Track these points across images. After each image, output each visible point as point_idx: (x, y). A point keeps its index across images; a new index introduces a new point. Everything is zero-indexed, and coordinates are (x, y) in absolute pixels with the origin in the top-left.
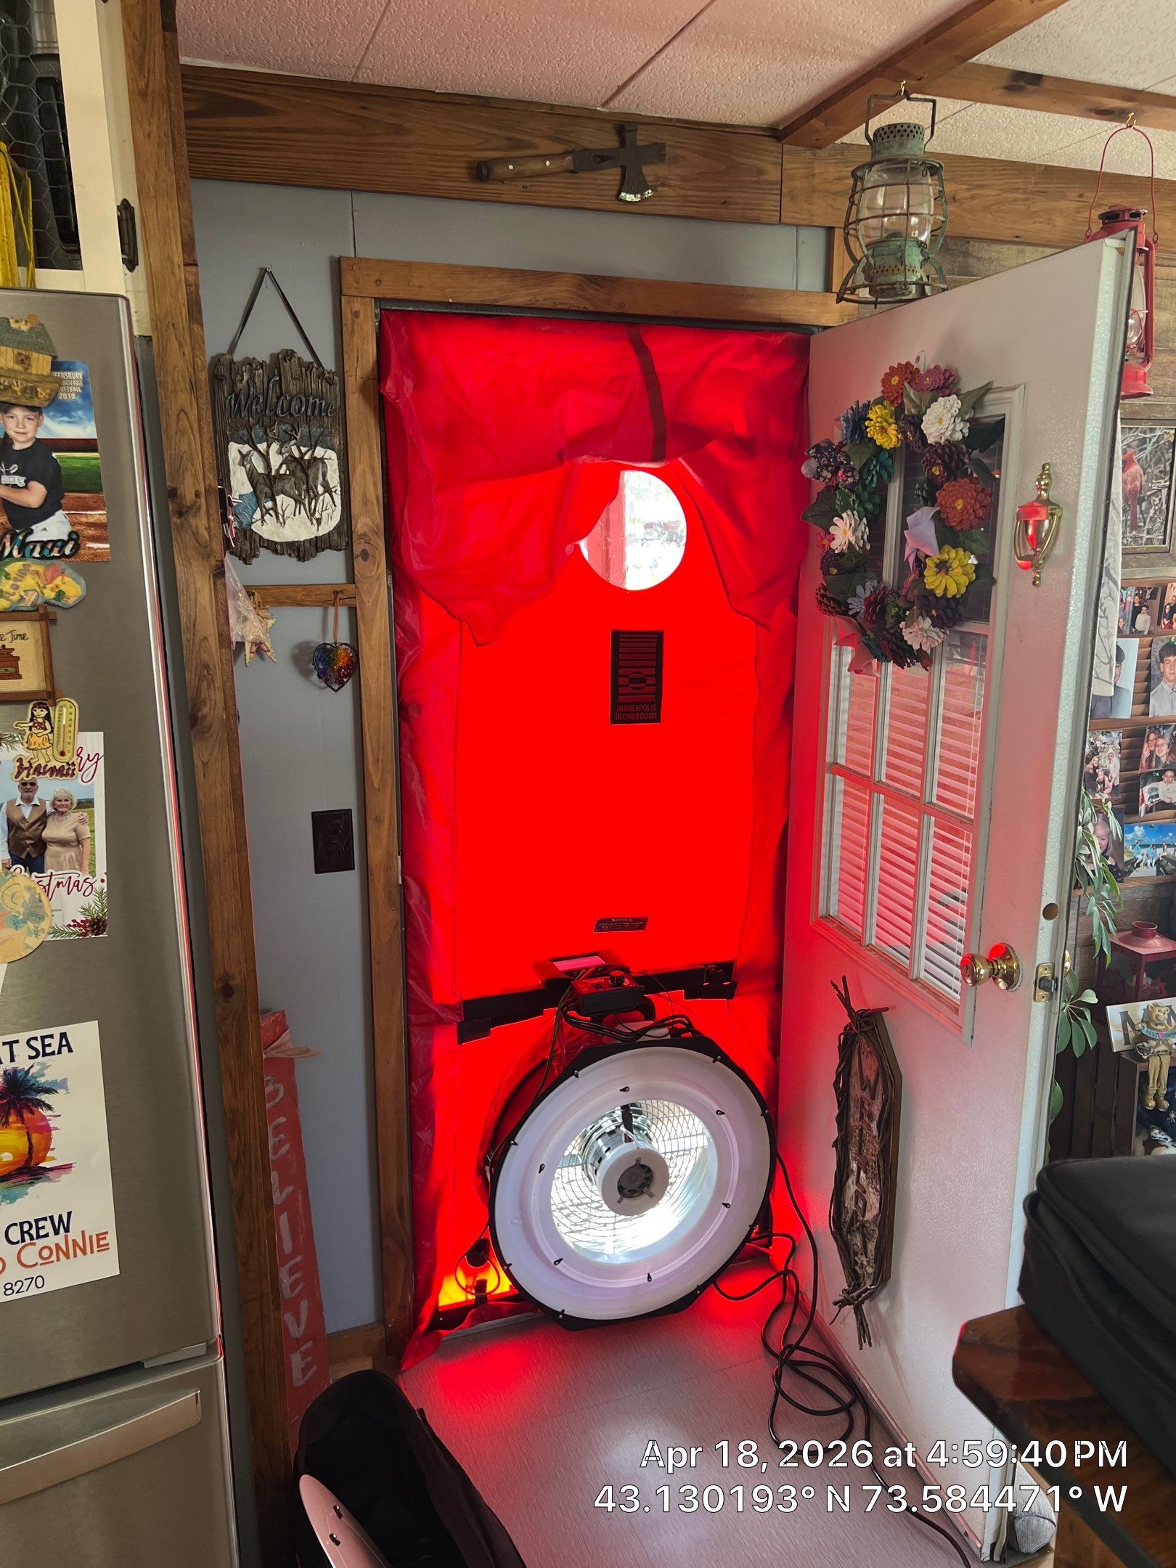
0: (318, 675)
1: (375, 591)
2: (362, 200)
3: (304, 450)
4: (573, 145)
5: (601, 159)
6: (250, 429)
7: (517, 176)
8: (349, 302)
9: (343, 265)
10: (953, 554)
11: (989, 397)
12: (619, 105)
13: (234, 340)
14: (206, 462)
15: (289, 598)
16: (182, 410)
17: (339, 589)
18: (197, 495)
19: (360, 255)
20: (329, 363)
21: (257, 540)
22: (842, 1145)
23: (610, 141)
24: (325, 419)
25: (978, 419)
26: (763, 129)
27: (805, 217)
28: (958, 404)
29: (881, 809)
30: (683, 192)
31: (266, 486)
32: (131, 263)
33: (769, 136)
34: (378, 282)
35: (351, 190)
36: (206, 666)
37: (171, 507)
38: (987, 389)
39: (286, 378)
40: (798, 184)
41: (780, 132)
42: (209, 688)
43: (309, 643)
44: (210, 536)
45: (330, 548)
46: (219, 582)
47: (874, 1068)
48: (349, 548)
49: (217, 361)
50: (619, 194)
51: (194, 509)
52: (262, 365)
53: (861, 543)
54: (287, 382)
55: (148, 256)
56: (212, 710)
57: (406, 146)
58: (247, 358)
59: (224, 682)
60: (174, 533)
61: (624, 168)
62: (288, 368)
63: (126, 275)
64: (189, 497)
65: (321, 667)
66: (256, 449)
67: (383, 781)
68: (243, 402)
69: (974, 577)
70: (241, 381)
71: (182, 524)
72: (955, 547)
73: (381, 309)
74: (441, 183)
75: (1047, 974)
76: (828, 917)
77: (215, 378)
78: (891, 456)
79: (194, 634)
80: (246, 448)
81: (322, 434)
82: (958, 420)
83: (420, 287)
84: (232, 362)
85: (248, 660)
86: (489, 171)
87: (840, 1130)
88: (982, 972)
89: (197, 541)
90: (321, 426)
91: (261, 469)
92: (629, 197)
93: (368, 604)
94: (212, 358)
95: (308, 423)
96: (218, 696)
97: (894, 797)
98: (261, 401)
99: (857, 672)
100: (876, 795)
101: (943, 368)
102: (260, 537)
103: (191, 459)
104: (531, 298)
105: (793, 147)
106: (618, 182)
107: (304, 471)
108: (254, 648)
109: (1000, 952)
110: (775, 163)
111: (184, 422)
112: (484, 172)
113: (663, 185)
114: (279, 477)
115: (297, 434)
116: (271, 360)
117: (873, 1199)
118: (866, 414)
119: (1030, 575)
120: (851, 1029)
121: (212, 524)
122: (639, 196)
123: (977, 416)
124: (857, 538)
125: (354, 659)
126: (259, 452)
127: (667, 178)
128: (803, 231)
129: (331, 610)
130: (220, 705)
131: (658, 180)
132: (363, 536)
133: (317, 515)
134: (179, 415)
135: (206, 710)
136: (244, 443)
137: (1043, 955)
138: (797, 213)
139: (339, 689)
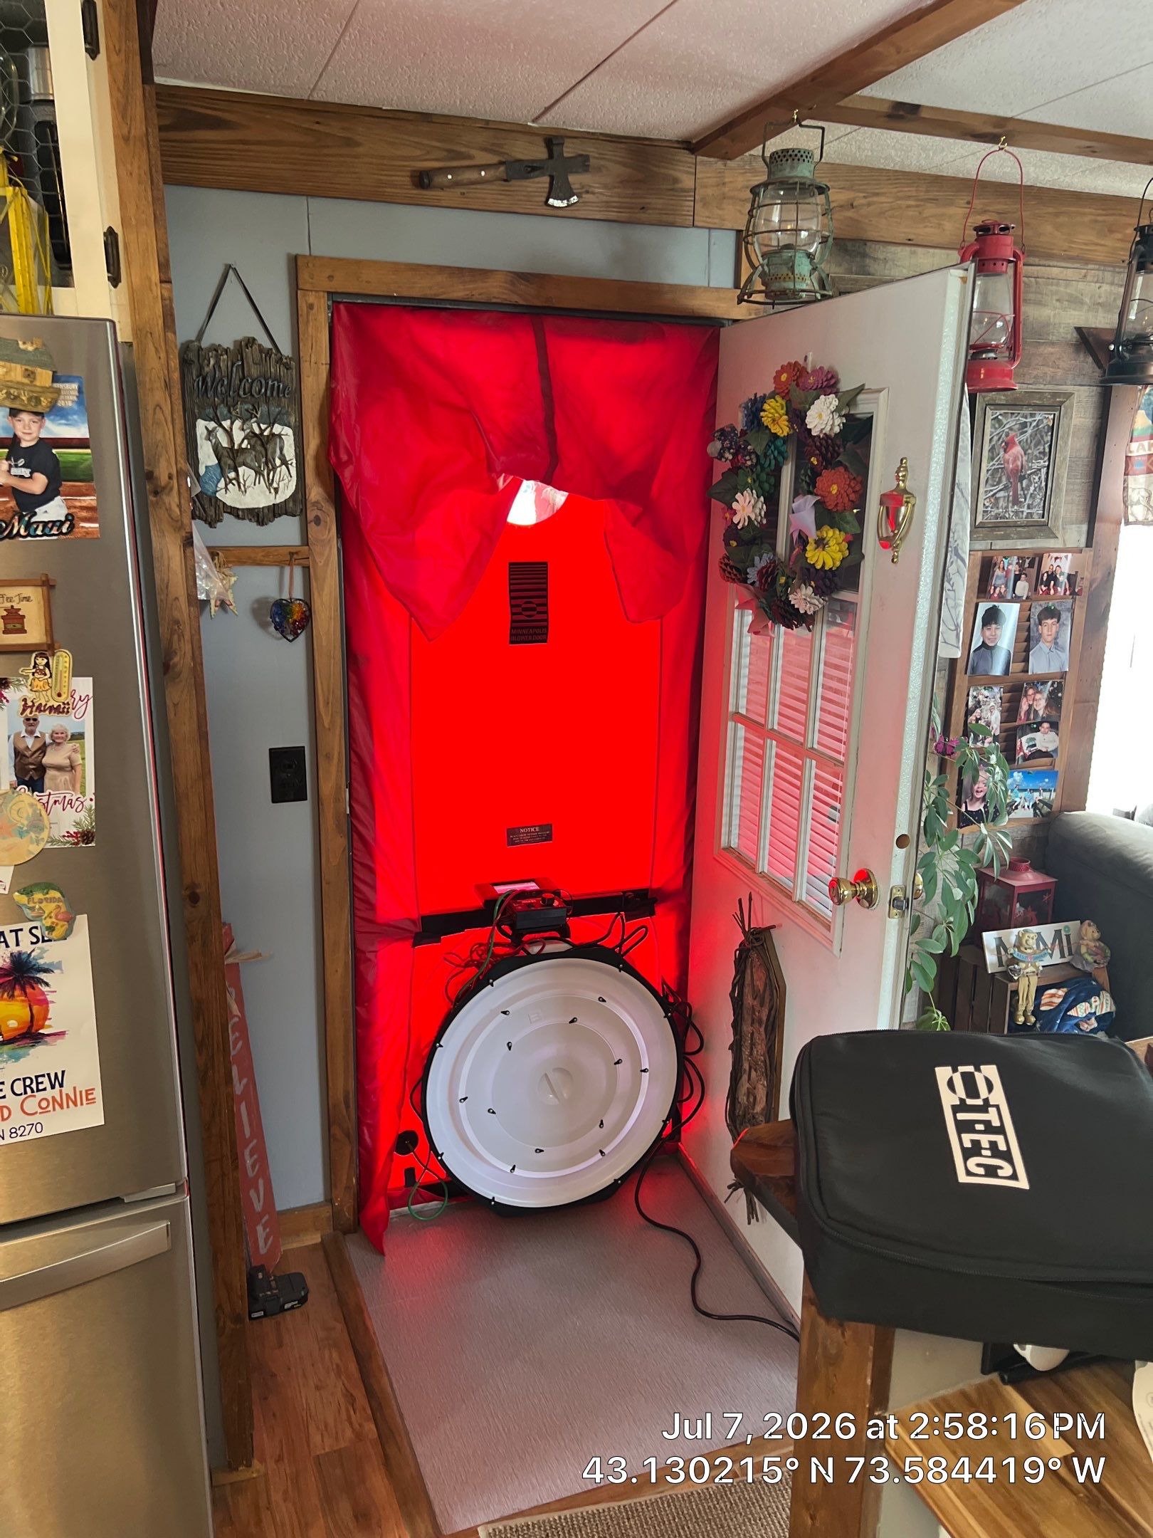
0: (275, 627)
1: (326, 553)
2: (317, 204)
3: (263, 426)
4: (506, 156)
5: (532, 169)
6: (215, 408)
7: (455, 184)
8: (304, 296)
9: (299, 263)
10: (831, 533)
11: (860, 397)
12: (549, 121)
13: (202, 328)
14: (178, 449)
15: (250, 558)
16: (158, 405)
17: (293, 550)
18: (170, 477)
19: (315, 253)
20: (286, 350)
21: (221, 506)
22: (736, 1048)
23: (540, 153)
24: (283, 399)
25: (853, 415)
26: (678, 142)
27: (715, 221)
28: (835, 402)
29: (774, 753)
30: (605, 199)
31: (229, 458)
32: (115, 280)
33: (684, 149)
34: (331, 277)
35: (307, 196)
36: (177, 622)
37: (148, 487)
38: (861, 389)
39: (248, 363)
40: (710, 191)
41: (695, 145)
42: (179, 640)
43: (267, 598)
44: (180, 511)
45: (286, 514)
46: (188, 551)
47: (764, 979)
48: (303, 513)
49: (186, 347)
50: (547, 200)
51: (166, 489)
52: (226, 351)
53: (759, 519)
54: (248, 366)
55: (129, 275)
56: (182, 660)
57: (355, 157)
58: (213, 345)
59: (192, 636)
60: (150, 509)
61: (552, 178)
62: (249, 355)
63: (110, 290)
64: (164, 479)
65: (277, 620)
66: (221, 426)
67: (332, 722)
68: (209, 384)
69: (847, 553)
70: (208, 365)
71: (157, 503)
72: (832, 527)
73: (333, 302)
74: (387, 190)
75: (900, 894)
76: (729, 849)
77: (185, 363)
78: (785, 443)
79: (167, 595)
80: (212, 425)
81: (279, 413)
82: (836, 416)
83: (367, 282)
84: (200, 348)
85: (213, 613)
86: (430, 180)
87: (735, 1034)
88: (846, 893)
89: (170, 515)
90: (279, 406)
91: (225, 444)
92: (557, 203)
93: (320, 564)
94: (182, 344)
95: (267, 403)
96: (188, 648)
97: (783, 741)
98: (226, 383)
99: (756, 633)
100: (769, 741)
101: (826, 368)
102: (224, 504)
103: (166, 447)
104: (468, 293)
105: (705, 158)
106: (547, 190)
107: (263, 445)
108: (218, 603)
109: (864, 876)
110: (688, 173)
111: (159, 415)
112: (426, 181)
113: (587, 192)
114: (241, 450)
115: (257, 413)
116: (235, 346)
117: (761, 1093)
118: (762, 406)
119: (889, 553)
120: (744, 945)
121: (183, 501)
122: (565, 201)
123: (851, 412)
124: (756, 516)
125: (307, 613)
126: (224, 428)
127: (590, 186)
128: (715, 233)
129: (287, 570)
130: (189, 655)
131: (583, 187)
132: (316, 504)
133: (275, 485)
134: (155, 409)
135: (176, 659)
136: (211, 420)
137: (897, 878)
138: (709, 217)
139: (293, 640)
